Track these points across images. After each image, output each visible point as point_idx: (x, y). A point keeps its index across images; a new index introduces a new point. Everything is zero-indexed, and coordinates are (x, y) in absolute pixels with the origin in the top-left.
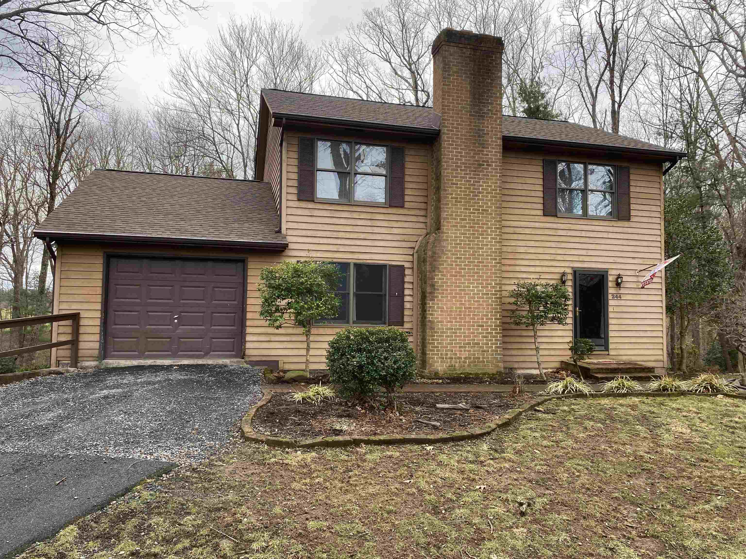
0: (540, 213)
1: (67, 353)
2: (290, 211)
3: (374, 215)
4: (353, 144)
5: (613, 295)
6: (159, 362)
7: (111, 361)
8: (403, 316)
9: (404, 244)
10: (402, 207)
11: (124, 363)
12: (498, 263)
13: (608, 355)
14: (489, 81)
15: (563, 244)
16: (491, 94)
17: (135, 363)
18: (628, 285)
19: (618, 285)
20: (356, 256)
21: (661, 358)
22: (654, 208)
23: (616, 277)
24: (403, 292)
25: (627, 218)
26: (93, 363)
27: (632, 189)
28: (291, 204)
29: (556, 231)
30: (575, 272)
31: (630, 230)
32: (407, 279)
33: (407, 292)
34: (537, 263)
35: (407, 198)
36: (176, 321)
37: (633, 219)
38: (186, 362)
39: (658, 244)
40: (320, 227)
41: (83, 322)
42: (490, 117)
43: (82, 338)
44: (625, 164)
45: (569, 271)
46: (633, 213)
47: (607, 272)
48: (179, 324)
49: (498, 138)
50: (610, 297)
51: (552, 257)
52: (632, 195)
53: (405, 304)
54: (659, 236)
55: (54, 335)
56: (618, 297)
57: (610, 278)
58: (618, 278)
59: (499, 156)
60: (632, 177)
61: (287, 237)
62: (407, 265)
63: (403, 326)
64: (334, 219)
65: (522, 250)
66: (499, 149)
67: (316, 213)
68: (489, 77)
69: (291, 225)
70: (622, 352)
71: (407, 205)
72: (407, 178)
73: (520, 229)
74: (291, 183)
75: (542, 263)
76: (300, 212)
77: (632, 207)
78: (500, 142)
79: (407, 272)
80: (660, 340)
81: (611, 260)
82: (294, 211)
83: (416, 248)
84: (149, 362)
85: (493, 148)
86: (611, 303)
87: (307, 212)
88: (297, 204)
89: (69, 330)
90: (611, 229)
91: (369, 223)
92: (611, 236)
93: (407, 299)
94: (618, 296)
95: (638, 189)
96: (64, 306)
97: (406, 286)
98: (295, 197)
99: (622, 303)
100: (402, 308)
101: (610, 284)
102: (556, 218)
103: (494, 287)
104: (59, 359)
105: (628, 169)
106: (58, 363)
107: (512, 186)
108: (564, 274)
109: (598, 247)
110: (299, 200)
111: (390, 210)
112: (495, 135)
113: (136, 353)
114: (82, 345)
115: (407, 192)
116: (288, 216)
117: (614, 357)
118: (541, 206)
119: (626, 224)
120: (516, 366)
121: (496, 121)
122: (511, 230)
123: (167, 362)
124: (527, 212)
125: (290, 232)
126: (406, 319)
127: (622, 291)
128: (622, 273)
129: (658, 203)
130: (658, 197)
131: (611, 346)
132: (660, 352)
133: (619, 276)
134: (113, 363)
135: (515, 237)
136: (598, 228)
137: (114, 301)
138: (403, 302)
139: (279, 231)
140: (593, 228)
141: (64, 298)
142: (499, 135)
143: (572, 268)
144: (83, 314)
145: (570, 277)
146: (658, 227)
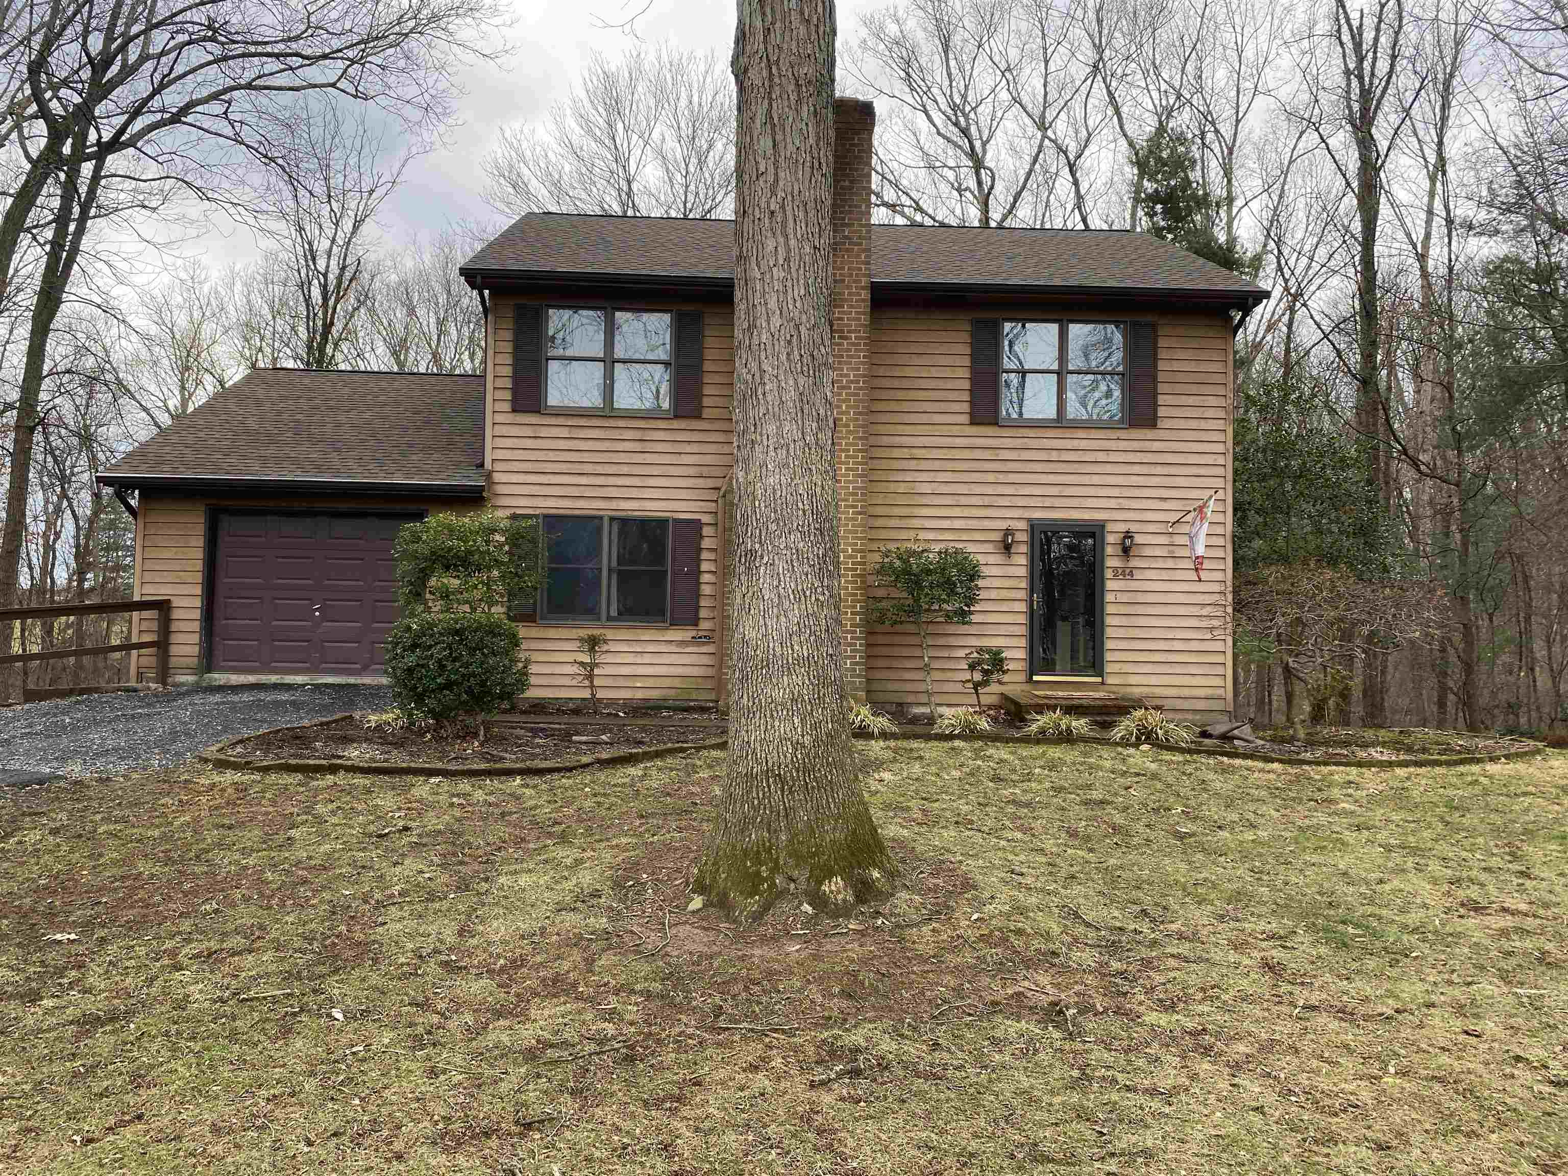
0: (965, 419)
1: (153, 661)
2: (499, 430)
3: (647, 432)
4: (609, 310)
5: (1115, 569)
6: (289, 679)
7: (216, 676)
8: (697, 608)
9: (700, 482)
10: (699, 417)
11: (236, 679)
12: (860, 513)
13: (1103, 683)
14: (847, 183)
15: (1011, 475)
16: (850, 206)
17: (251, 679)
18: (1148, 552)
19: (1126, 551)
20: (614, 505)
21: (1221, 692)
22: (1212, 401)
23: (1122, 535)
24: (699, 566)
25: (1151, 422)
26: (191, 679)
27: (1161, 365)
28: (499, 418)
29: (998, 451)
30: (1034, 527)
31: (1157, 446)
32: (706, 543)
33: (704, 566)
34: (957, 512)
35: (706, 402)
36: (317, 614)
37: (1160, 424)
38: (330, 680)
39: (1220, 471)
40: (552, 456)
41: (176, 615)
42: (847, 250)
43: (174, 638)
44: (1149, 318)
45: (1023, 525)
46: (1161, 412)
47: (1103, 527)
48: (323, 618)
49: (863, 288)
50: (1109, 574)
51: (987, 501)
52: (1161, 377)
53: (703, 587)
54: (1222, 456)
55: (135, 632)
56: (1127, 573)
57: (1110, 539)
58: (1125, 537)
59: (865, 319)
60: (1162, 343)
61: (495, 474)
62: (705, 519)
63: (697, 625)
64: (576, 442)
65: (927, 488)
66: (865, 307)
67: (544, 432)
68: (848, 175)
69: (500, 454)
70: (1133, 680)
71: (706, 413)
72: (707, 366)
73: (923, 451)
74: (500, 383)
75: (966, 512)
76: (515, 431)
77: (1161, 400)
78: (865, 295)
79: (706, 531)
80: (1219, 659)
81: (1112, 503)
82: (504, 430)
83: (723, 489)
84: (274, 679)
85: (852, 307)
86: (1110, 585)
87: (528, 431)
88: (510, 418)
89: (154, 626)
90: (1113, 445)
91: (637, 446)
92: (1113, 457)
93: (706, 578)
94: (1128, 571)
95: (1176, 366)
96: (148, 589)
97: (705, 555)
98: (507, 407)
99: (1133, 585)
100: (697, 595)
101: (1109, 550)
102: (996, 428)
103: (850, 557)
104: (141, 670)
105: (1154, 327)
106: (140, 677)
107: (909, 372)
108: (1008, 532)
109: (1086, 480)
110: (514, 411)
111: (676, 424)
112: (855, 282)
113: (257, 664)
114: (174, 650)
115: (707, 390)
116: (497, 439)
117: (1114, 689)
118: (966, 407)
119: (1149, 434)
120: (910, 699)
121: (858, 256)
122: (905, 453)
123: (299, 679)
124: (938, 418)
125: (499, 466)
126: (703, 613)
127: (1134, 563)
128: (1133, 528)
129: (1221, 390)
130: (1219, 379)
131: (1108, 668)
132: (1218, 682)
133: (1128, 535)
134: (219, 678)
135: (913, 464)
136: (1083, 444)
137: (224, 581)
138: (698, 583)
139: (482, 465)
140: (1076, 444)
141: (148, 577)
142: (864, 281)
143: (1029, 520)
144: (176, 602)
145: (1023, 537)
146: (1220, 437)
